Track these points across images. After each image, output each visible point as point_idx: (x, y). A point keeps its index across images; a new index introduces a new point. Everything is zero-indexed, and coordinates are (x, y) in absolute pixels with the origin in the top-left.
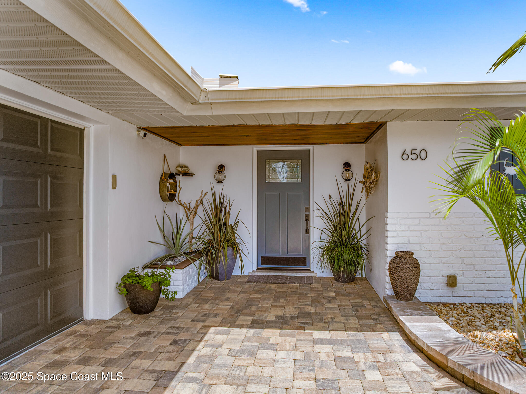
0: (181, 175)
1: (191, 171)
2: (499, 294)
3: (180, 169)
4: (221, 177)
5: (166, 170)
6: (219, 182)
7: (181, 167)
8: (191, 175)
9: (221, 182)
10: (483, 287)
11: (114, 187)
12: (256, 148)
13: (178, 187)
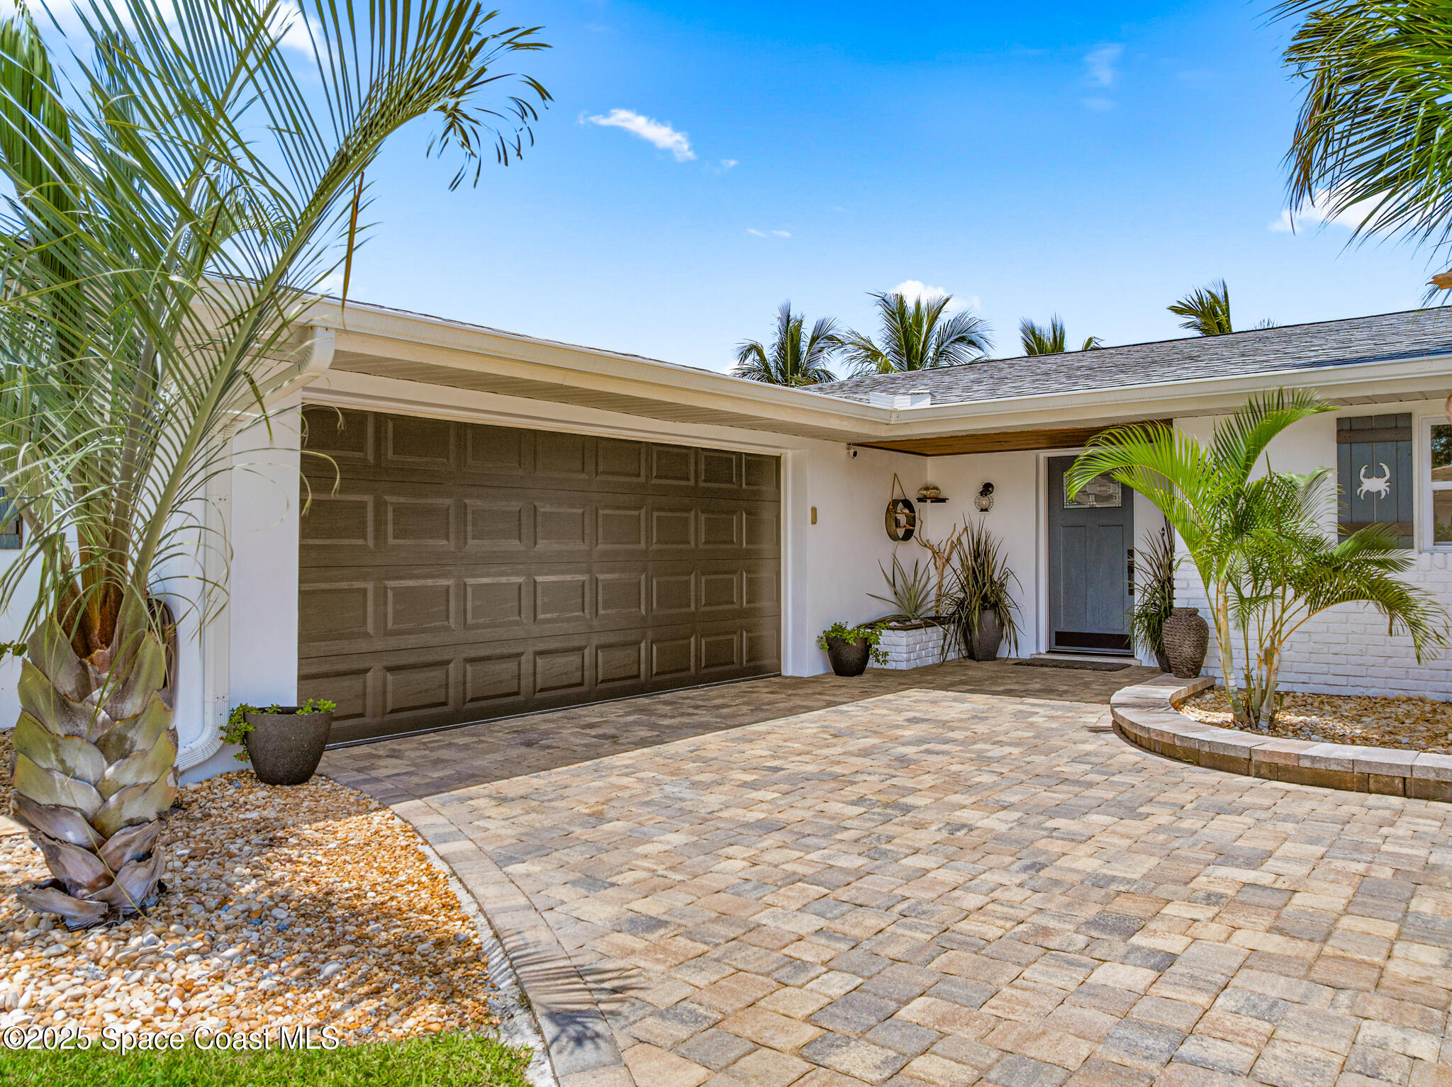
0: (929, 501)
1: (943, 495)
2: (1352, 681)
3: (925, 492)
4: (984, 502)
5: (897, 494)
6: (982, 510)
7: (927, 489)
8: (943, 500)
9: (986, 510)
10: (1325, 668)
11: (814, 522)
12: (1045, 454)
13: (917, 521)
